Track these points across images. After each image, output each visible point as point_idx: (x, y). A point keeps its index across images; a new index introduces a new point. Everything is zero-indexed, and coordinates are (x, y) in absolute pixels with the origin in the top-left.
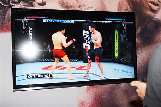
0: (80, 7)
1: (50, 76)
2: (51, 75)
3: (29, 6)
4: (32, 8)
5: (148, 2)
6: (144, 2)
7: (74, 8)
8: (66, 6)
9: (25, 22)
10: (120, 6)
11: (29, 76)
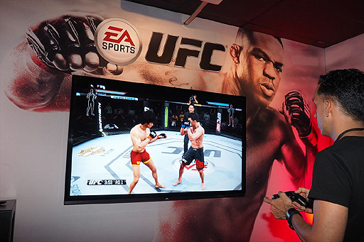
0: (170, 81)
1: (122, 183)
3: (97, 74)
4: (102, 77)
5: (260, 83)
6: (256, 84)
7: (161, 82)
8: (151, 79)
9: (91, 97)
10: (224, 86)
11: (90, 182)
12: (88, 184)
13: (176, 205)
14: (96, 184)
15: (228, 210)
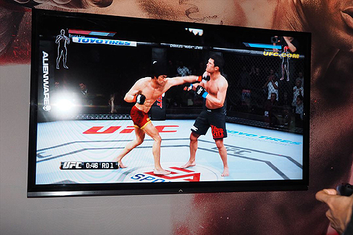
1: (112, 167)
2: (114, 163)
3: (73, 7)
4: (81, 10)
5: (340, 10)
6: (332, 11)
10: (277, 16)
11: (65, 165)
12: (62, 168)
13: (197, 200)
14: (74, 168)
15: (281, 210)
